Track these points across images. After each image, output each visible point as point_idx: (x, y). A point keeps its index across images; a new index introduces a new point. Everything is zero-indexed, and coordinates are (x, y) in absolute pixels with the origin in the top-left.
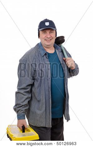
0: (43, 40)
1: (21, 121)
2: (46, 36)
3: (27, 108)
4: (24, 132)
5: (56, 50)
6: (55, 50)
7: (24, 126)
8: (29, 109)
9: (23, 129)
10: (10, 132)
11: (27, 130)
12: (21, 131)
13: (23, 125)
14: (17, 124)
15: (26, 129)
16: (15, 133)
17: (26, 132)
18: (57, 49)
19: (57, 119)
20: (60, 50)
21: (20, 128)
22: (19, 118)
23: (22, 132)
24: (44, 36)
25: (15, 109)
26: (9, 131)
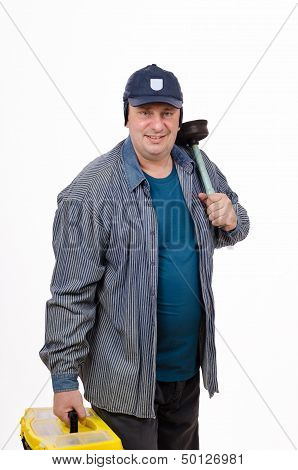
0: (140, 135)
1: (66, 396)
2: (148, 125)
3: (84, 353)
4: (74, 429)
5: (178, 167)
6: (174, 166)
7: (74, 411)
8: (90, 358)
9: (74, 421)
10: (31, 433)
11: (87, 426)
12: (67, 426)
13: (70, 410)
14: (52, 406)
15: (82, 420)
16: (48, 434)
17: (82, 432)
18: (181, 164)
19: (176, 383)
20: (190, 168)
21: (61, 418)
22: (59, 385)
23: (69, 430)
24: (143, 124)
25: (45, 359)
26: (28, 427)
